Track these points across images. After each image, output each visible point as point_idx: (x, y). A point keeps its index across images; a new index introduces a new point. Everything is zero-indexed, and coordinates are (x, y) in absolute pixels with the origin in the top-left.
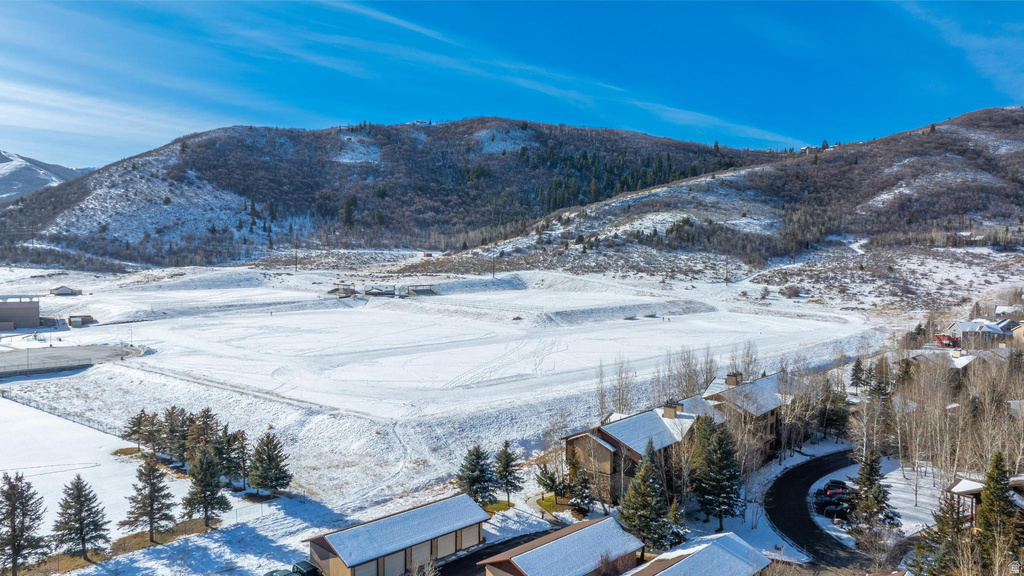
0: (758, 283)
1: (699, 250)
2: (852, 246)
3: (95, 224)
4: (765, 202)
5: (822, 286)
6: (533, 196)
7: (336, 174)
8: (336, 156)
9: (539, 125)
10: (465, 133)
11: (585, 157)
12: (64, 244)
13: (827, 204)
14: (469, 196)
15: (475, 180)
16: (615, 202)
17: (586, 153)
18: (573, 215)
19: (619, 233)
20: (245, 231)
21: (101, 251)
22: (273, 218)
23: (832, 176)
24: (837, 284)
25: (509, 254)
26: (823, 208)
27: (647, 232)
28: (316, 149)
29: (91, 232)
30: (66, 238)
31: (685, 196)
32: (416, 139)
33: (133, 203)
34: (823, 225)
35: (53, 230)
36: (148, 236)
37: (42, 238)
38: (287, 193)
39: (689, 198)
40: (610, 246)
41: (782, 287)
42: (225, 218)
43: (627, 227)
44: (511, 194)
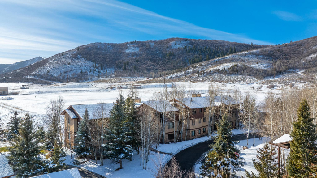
0: (259, 84)
1: (240, 75)
2: (298, 73)
3: (46, 71)
4: (266, 59)
5: (283, 84)
6: (187, 61)
7: (124, 56)
8: (125, 50)
9: (191, 40)
10: (167, 43)
11: (206, 49)
12: (36, 76)
13: (289, 59)
14: (166, 61)
15: (169, 57)
16: (212, 61)
17: (206, 47)
18: (197, 65)
19: (212, 70)
20: (92, 73)
21: (46, 79)
22: (102, 69)
23: (292, 50)
24: (289, 84)
25: (174, 78)
26: (288, 61)
27: (221, 69)
28: (119, 49)
29: (45, 73)
30: (37, 75)
31: (237, 58)
32: (151, 45)
33: (59, 64)
34: (287, 66)
35: (34, 72)
36: (61, 74)
37: (30, 75)
38: (107, 61)
39: (238, 58)
40: (208, 74)
41: (268, 85)
42: (86, 69)
43: (215, 68)
44: (180, 61)
